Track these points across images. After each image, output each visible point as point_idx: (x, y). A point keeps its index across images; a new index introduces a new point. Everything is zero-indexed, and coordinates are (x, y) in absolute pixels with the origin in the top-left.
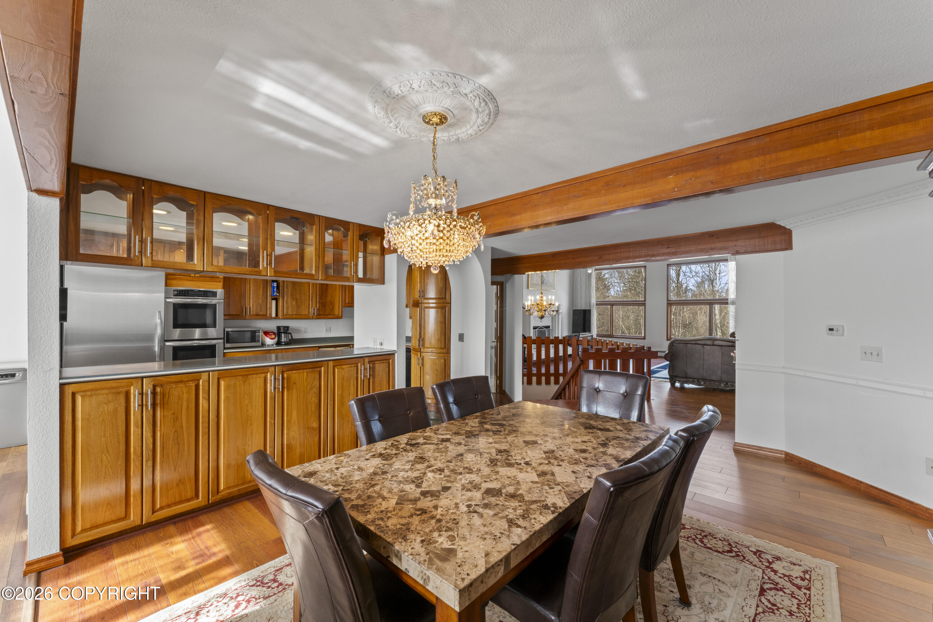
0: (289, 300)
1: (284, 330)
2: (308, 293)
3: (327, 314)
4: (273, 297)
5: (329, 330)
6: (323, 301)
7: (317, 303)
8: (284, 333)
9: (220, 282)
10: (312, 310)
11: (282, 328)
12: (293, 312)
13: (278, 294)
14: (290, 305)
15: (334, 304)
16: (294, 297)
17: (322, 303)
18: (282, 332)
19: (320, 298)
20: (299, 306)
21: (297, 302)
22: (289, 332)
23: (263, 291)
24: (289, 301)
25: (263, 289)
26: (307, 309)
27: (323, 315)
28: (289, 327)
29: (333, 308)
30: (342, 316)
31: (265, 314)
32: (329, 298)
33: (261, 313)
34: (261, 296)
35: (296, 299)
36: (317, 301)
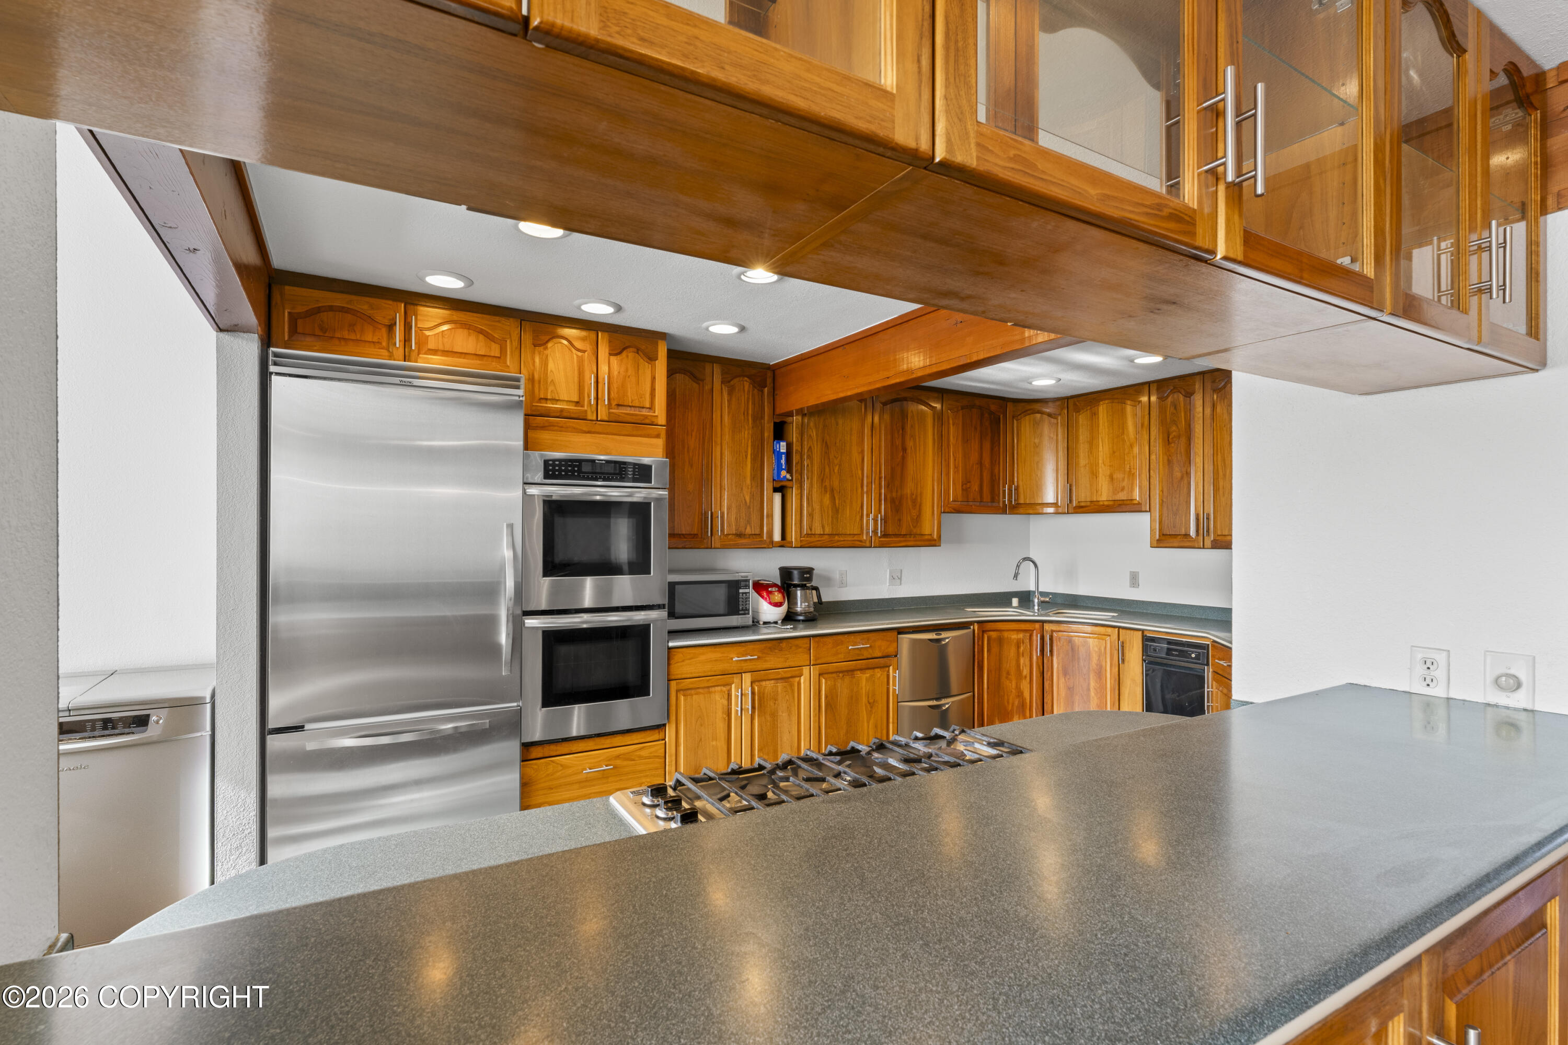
0: (815, 490)
1: (802, 578)
2: (860, 472)
3: (903, 532)
4: (778, 485)
5: (896, 578)
6: (894, 495)
7: (880, 501)
8: (803, 587)
9: (658, 436)
10: (871, 524)
11: (796, 573)
12: (823, 527)
13: (788, 476)
14: (817, 507)
15: (920, 506)
16: (827, 483)
17: (893, 501)
18: (796, 586)
19: (888, 486)
20: (837, 511)
21: (833, 498)
22: (814, 583)
23: (753, 468)
24: (815, 496)
25: (754, 460)
26: (858, 519)
27: (896, 535)
28: (812, 569)
29: (919, 516)
30: (939, 537)
31: (757, 532)
32: (909, 488)
33: (748, 531)
34: (748, 481)
35: (832, 490)
36: (880, 494)
